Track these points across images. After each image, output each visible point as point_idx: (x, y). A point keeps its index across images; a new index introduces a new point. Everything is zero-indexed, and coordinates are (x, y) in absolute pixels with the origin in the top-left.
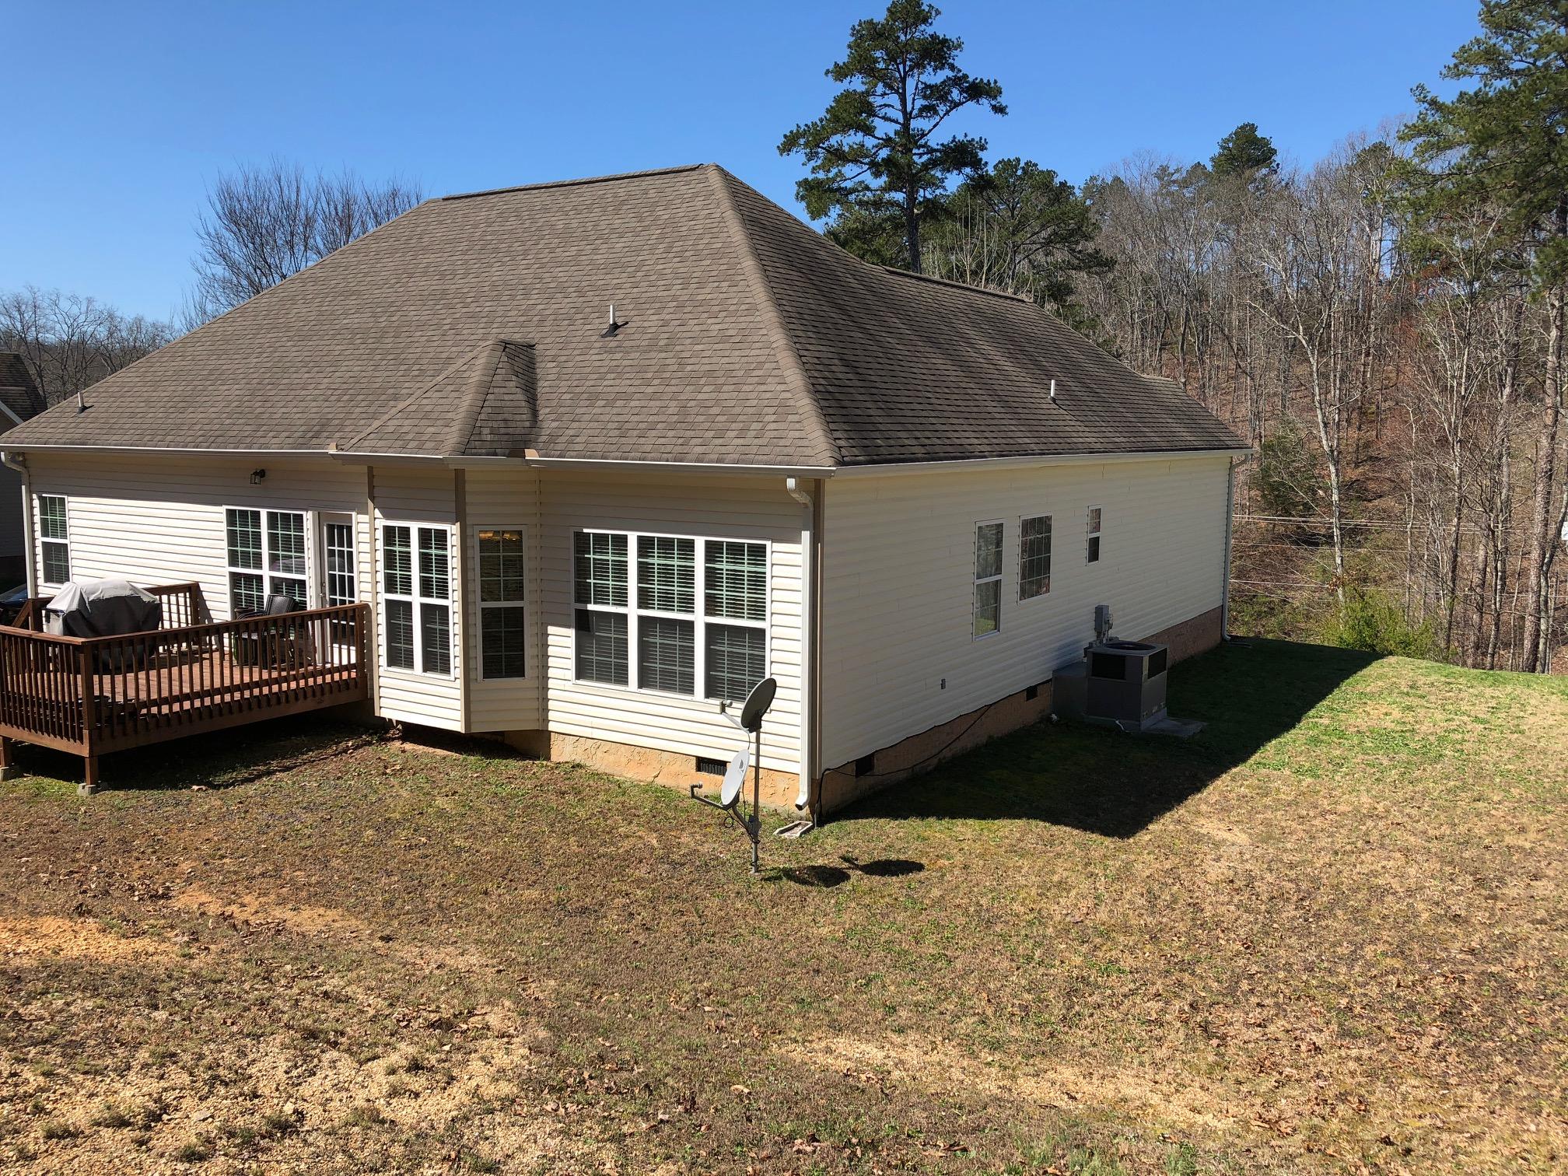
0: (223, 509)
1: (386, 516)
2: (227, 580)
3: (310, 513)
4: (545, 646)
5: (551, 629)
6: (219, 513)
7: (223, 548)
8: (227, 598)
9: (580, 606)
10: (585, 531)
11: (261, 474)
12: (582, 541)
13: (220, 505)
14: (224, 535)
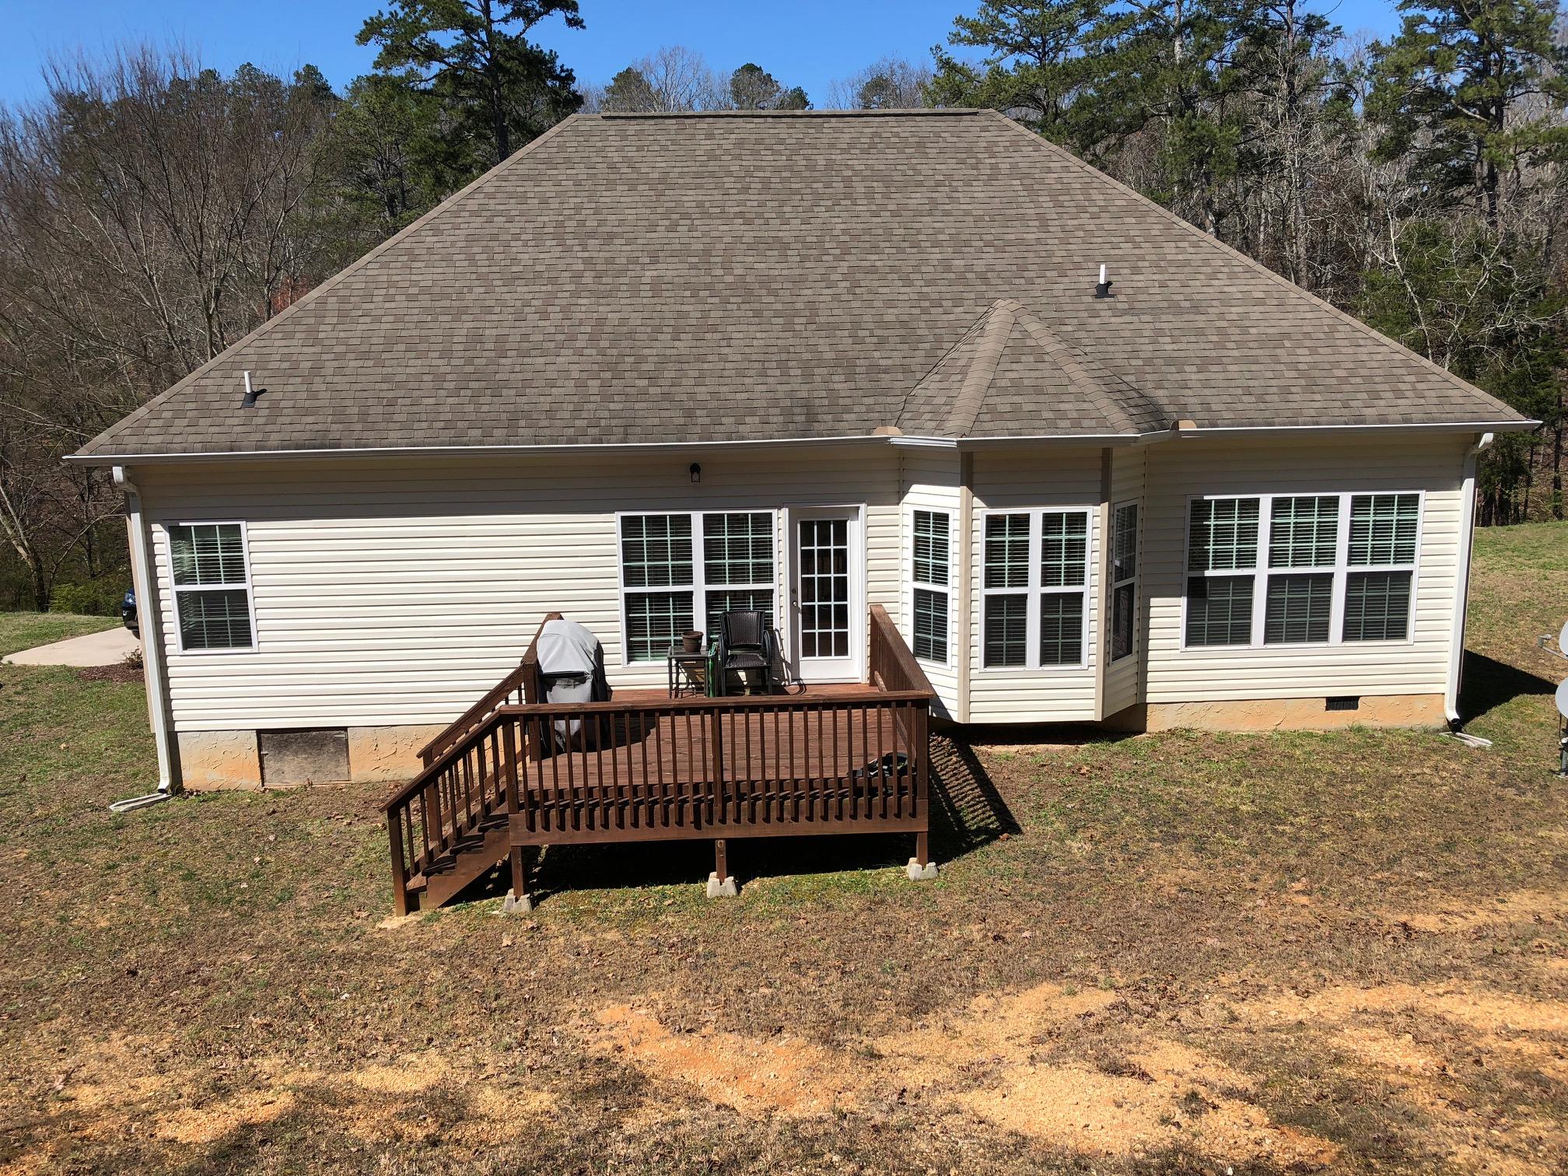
0: (616, 517)
1: (990, 504)
2: (621, 604)
3: (784, 513)
4: (1147, 618)
5: (1154, 601)
6: (613, 521)
7: (617, 565)
8: (621, 626)
9: (1195, 574)
10: (1206, 498)
11: (695, 468)
12: (1201, 509)
13: (612, 511)
14: (618, 549)
